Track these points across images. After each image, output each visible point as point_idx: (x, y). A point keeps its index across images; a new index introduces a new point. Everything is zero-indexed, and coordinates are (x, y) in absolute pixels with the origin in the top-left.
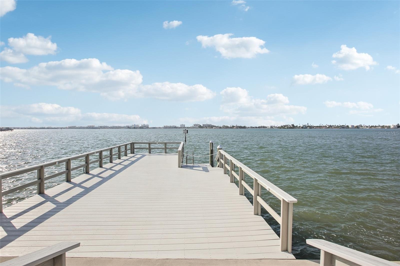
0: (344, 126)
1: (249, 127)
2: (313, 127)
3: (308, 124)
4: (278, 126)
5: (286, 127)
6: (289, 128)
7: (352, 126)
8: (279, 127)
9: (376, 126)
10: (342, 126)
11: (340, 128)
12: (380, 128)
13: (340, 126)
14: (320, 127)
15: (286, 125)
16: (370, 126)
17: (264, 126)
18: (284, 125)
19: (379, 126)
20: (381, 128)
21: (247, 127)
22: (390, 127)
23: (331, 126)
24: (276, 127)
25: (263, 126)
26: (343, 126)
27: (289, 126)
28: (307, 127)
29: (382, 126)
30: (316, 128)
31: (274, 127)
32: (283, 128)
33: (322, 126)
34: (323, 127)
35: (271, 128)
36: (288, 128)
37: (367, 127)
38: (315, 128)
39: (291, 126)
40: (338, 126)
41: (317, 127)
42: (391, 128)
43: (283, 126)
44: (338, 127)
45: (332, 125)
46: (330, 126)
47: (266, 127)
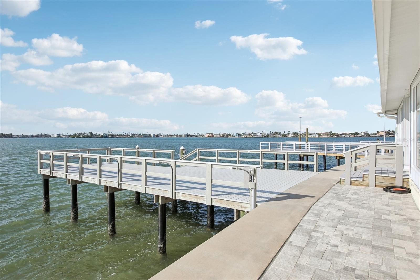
0: (146, 134)
1: (19, 135)
2: (116, 136)
3: (109, 132)
4: (69, 135)
5: (81, 136)
6: (86, 137)
7: (153, 134)
8: (70, 135)
9: (172, 135)
10: (145, 134)
11: (143, 137)
12: (175, 136)
13: (143, 135)
14: (123, 136)
15: (81, 133)
16: (168, 135)
17: (46, 134)
18: (79, 133)
19: (174, 135)
20: (176, 137)
21: (14, 136)
23: (134, 135)
24: (66, 135)
25: (45, 134)
26: (145, 135)
27: (85, 134)
28: (108, 136)
29: (176, 135)
30: (118, 137)
31: (63, 135)
32: (77, 137)
33: (125, 134)
34: (126, 135)
35: (57, 137)
36: (84, 137)
37: (165, 136)
38: (117, 137)
39: (88, 134)
40: (140, 134)
41: (120, 135)
42: (183, 136)
43: (77, 134)
44: (140, 136)
45: (135, 134)
46: (133, 135)
47: (50, 136)
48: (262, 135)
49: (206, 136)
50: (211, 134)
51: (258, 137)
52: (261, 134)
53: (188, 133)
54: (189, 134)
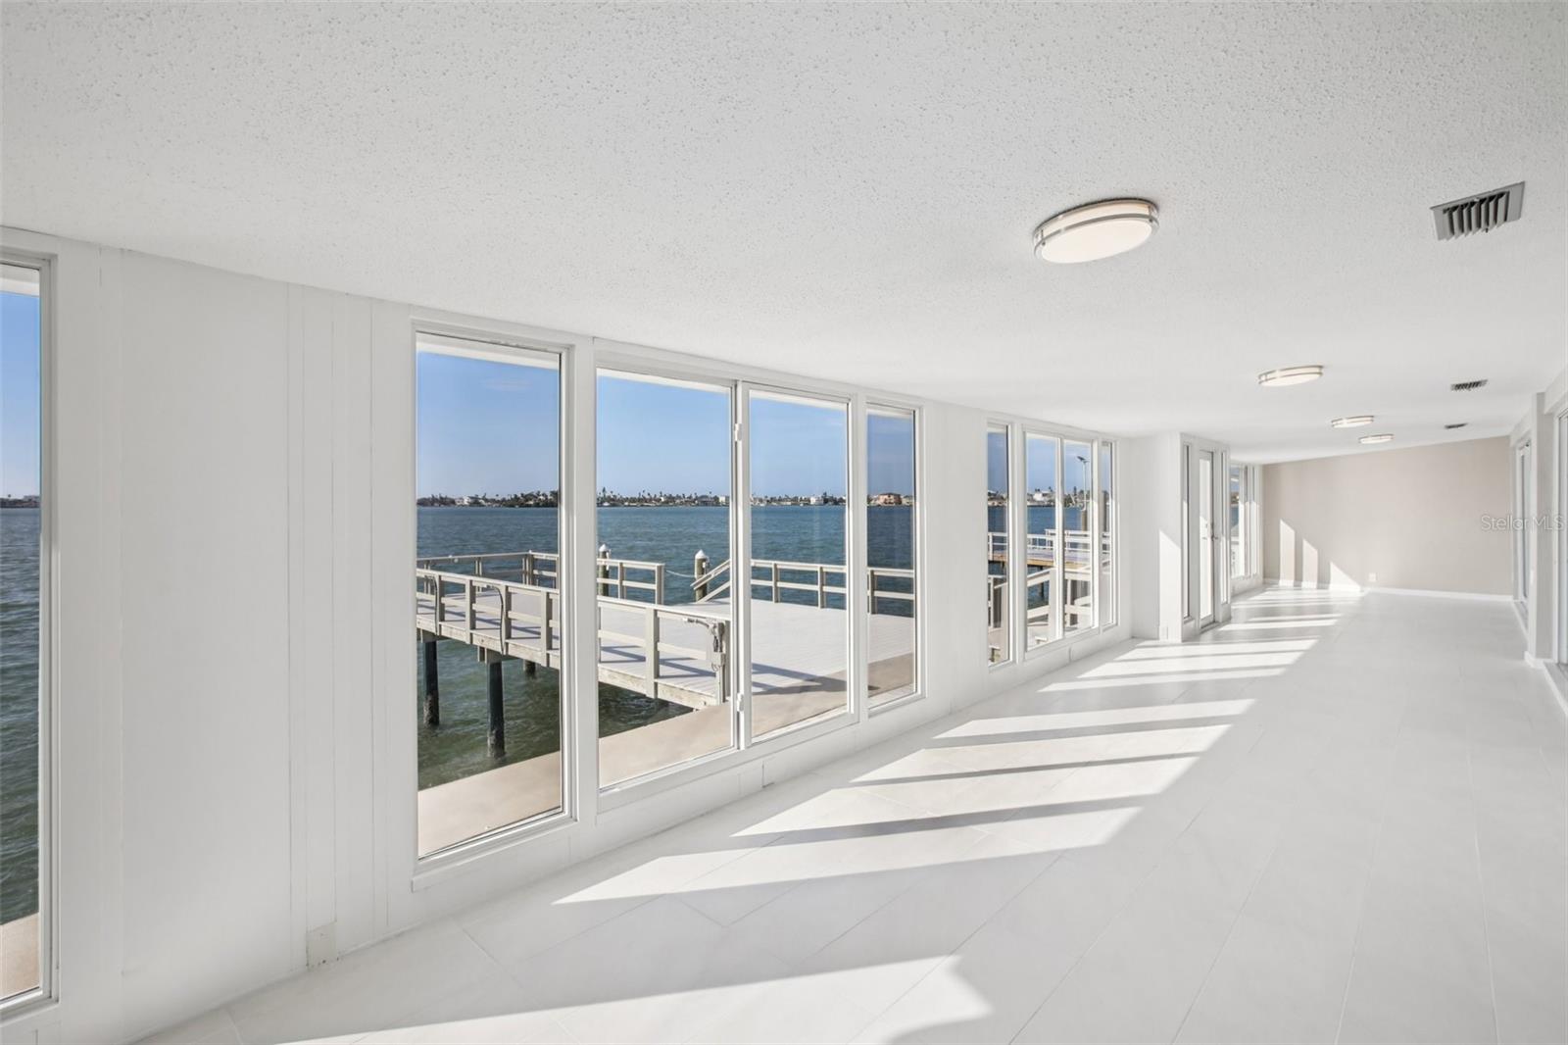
0: (706, 497)
2: (622, 501)
3: (604, 490)
4: (500, 498)
5: (531, 503)
6: (543, 506)
8: (504, 500)
9: (780, 500)
10: (702, 497)
11: (698, 505)
12: (789, 503)
13: (697, 498)
14: (641, 500)
16: (769, 499)
17: (443, 496)
18: (525, 493)
19: (787, 499)
20: (792, 504)
22: (810, 501)
23: (674, 498)
24: (493, 501)
25: (441, 498)
26: (704, 500)
27: (541, 497)
28: (602, 503)
30: (629, 506)
31: (486, 500)
32: (522, 505)
33: (647, 497)
34: (651, 500)
35: (471, 505)
36: (537, 505)
37: (761, 501)
38: (626, 504)
39: (549, 497)
40: (690, 497)
41: (633, 500)
43: (519, 495)
44: (690, 501)
45: (674, 495)
46: (670, 499)
47: (453, 502)
48: (1047, 499)
49: (878, 502)
50: (892, 497)
51: (1036, 504)
52: (1044, 495)
53: (825, 494)
54: (829, 495)
